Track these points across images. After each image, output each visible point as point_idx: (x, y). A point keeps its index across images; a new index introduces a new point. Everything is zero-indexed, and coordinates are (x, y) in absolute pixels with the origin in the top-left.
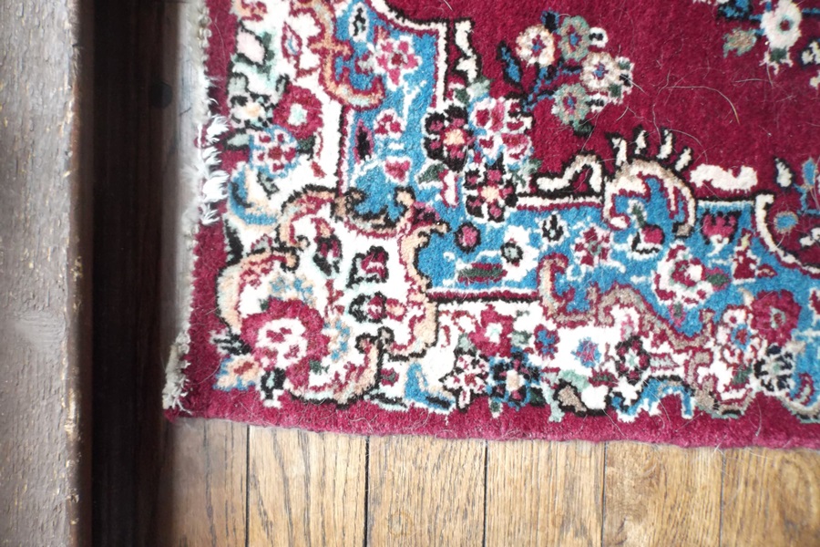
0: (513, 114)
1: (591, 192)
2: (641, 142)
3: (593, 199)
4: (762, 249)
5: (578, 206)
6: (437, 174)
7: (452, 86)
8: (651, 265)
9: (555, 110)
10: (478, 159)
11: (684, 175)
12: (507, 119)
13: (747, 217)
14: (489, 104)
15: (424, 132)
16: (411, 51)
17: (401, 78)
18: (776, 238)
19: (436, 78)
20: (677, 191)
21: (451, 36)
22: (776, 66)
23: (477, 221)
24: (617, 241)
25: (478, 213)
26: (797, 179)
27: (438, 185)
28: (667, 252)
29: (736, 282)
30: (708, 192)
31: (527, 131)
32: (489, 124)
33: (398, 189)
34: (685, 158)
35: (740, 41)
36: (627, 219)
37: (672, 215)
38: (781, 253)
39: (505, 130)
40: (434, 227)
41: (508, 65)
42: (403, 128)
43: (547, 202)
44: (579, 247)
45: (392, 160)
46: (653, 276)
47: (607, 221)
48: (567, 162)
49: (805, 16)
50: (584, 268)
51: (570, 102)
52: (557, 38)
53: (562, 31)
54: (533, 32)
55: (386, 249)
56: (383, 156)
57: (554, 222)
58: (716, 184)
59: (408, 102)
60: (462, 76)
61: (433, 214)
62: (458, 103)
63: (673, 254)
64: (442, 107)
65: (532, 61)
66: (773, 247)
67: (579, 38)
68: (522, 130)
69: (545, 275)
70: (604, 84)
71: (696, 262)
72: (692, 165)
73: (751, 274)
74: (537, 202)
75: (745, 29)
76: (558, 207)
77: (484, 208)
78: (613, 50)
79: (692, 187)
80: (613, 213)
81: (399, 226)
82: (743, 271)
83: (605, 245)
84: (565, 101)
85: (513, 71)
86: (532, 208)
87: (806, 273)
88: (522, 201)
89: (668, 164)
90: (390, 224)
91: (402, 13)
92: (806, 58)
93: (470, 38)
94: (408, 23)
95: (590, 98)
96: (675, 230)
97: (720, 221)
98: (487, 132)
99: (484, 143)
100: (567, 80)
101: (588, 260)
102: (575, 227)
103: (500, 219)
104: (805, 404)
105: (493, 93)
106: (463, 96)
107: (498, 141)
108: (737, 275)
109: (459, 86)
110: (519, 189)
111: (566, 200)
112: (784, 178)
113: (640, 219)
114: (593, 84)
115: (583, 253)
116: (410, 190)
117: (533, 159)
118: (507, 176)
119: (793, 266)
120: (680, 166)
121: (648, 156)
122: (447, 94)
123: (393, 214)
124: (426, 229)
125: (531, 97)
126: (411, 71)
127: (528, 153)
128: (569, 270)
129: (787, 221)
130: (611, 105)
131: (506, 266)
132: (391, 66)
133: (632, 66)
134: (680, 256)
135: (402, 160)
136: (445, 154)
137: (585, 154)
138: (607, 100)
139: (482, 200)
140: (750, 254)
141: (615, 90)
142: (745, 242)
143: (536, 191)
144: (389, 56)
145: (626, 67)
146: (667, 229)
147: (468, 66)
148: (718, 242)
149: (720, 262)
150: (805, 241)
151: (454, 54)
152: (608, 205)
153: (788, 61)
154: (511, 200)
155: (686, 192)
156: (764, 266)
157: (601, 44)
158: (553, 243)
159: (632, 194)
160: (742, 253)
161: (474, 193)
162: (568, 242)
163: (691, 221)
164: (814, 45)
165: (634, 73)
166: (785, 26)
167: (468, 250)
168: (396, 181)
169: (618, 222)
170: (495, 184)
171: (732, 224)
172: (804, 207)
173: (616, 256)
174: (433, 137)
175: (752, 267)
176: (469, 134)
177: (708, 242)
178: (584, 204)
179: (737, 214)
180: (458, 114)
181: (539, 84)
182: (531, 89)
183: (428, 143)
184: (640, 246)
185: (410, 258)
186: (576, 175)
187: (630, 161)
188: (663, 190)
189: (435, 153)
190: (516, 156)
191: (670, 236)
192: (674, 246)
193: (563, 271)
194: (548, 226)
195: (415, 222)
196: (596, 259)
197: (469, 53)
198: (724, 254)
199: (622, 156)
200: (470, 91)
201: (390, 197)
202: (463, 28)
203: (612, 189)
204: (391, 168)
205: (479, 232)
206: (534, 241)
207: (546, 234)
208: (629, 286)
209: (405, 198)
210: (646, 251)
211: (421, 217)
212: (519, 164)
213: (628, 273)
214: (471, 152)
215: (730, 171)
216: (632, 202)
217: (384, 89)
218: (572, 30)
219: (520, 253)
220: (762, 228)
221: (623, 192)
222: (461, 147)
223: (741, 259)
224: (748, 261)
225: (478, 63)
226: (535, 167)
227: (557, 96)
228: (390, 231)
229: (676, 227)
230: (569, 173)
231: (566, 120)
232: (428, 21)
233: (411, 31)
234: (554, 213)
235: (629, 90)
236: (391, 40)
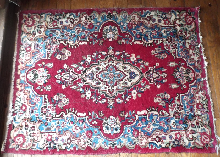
0: (53, 107)
1: (63, 117)
2: (70, 110)
3: (64, 118)
4: (87, 124)
5: (61, 119)
6: (42, 115)
7: (45, 103)
8: (72, 127)
9: (58, 106)
10: (48, 113)
11: (76, 114)
12: (52, 107)
13: (85, 120)
14: (50, 105)
15: (41, 110)
16: (39, 99)
17: (38, 102)
18: (89, 123)
19: (43, 102)
20: (75, 116)
21: (45, 97)
22: (88, 99)
23: (47, 121)
24: (67, 124)
25: (48, 120)
26: (92, 114)
27: (42, 117)
28: (74, 125)
29: (84, 129)
30: (79, 116)
31: (55, 109)
32: (50, 108)
33: (37, 118)
34: (76, 112)
35: (83, 96)
36: (68, 120)
37: (75, 120)
38: (90, 125)
39: (52, 109)
40: (41, 123)
41: (52, 100)
42: (38, 109)
43: (57, 119)
44: (62, 125)
45: (36, 114)
46: (72, 129)
47: (66, 121)
48: (60, 113)
49: (92, 92)
50: (62, 128)
51: (61, 105)
52: (59, 96)
53: (60, 96)
54: (56, 96)
55: (35, 126)
56: (35, 113)
57: (58, 121)
58: (80, 115)
59: (39, 106)
60: (46, 102)
61: (41, 121)
62: (45, 106)
63: (75, 125)
64: (43, 106)
65: (55, 100)
66: (89, 124)
67: (62, 96)
68: (54, 109)
69: (57, 129)
70: (65, 102)
71: (78, 126)
72: (77, 113)
73: (86, 128)
74: (56, 119)
75: (84, 94)
76: (59, 119)
77: (49, 120)
78: (66, 98)
79: (77, 116)
80: (66, 120)
81: (37, 123)
82: (85, 127)
83: (65, 124)
84: (60, 105)
85: (53, 101)
86: (55, 120)
87: (93, 127)
88: (54, 119)
89: (74, 113)
90: (35, 122)
91: (38, 94)
92: (92, 98)
93: (47, 97)
94: (39, 95)
95: (63, 104)
96: (75, 122)
97: (81, 120)
98: (49, 109)
99: (49, 111)
100: (60, 102)
101: (63, 127)
102: (61, 122)
103: (51, 121)
104: (94, 147)
105: (50, 104)
106: (46, 104)
107: (51, 110)
108: (84, 128)
109: (46, 103)
110: (53, 117)
111: (60, 118)
112: (90, 114)
113: (70, 120)
114: (64, 102)
115: (62, 126)
116: (38, 118)
117: (55, 113)
118: (52, 115)
119: (92, 126)
120: (75, 113)
121: (71, 112)
122: (44, 104)
123: (36, 121)
124: (40, 123)
125: (55, 104)
126: (39, 101)
127: (55, 112)
128: (60, 128)
129: (90, 120)
130: (66, 105)
131: (51, 128)
132: (37, 101)
133: (69, 100)
134: (76, 126)
135: (37, 113)
136: (43, 112)
137: (63, 112)
138: (66, 104)
139: (48, 119)
140: (85, 125)
141: (67, 103)
142: (85, 123)
143: (56, 117)
144: (37, 100)
145: (68, 100)
146: (74, 122)
147: (47, 100)
148: (81, 123)
149: (81, 126)
150: (93, 123)
151: (45, 99)
152: (66, 119)
153: (90, 98)
154: (52, 118)
155: (76, 116)
156: (87, 127)
157: (65, 97)
158: (58, 124)
159: (69, 117)
160: (84, 125)
161: (47, 118)
162: (60, 124)
163: (77, 121)
164: (93, 96)
165: (69, 101)
166: (89, 94)
167: (46, 126)
168: (37, 117)
169: (67, 121)
170: (50, 116)
171: (83, 121)
172: (93, 118)
173: (67, 126)
174: (42, 110)
175: (86, 127)
176: (47, 110)
177: (80, 124)
178: (62, 119)
179: (83, 119)
180: (45, 107)
181: (56, 103)
182: (55, 103)
183: (41, 111)
184: (70, 124)
185: (38, 127)
186: (61, 115)
187: (69, 112)
188: (73, 116)
189: (42, 112)
190: (53, 112)
191: (74, 123)
192: (75, 124)
193: (59, 128)
194: (57, 122)
195: (39, 122)
196: (64, 126)
197: (47, 99)
198: (82, 125)
199: (68, 112)
200: (47, 104)
201: (36, 119)
202: (46, 96)
203: (66, 116)
204: (36, 115)
205: (48, 123)
206: (55, 124)
207: (57, 123)
208: (68, 130)
209: (38, 119)
210: (71, 125)
211: (40, 121)
212: (54, 113)
213: (69, 128)
214: (47, 112)
215: (82, 113)
216: (69, 118)
217: (36, 104)
218: (61, 95)
219: (53, 126)
220: (87, 121)
221: (68, 117)
222: (45, 111)
223: (84, 126)
224: (85, 126)
225: (48, 100)
226: (56, 114)
227: (59, 104)
228: (35, 123)
229: (75, 121)
230: (60, 114)
231: (60, 107)
232: (42, 95)
233: (39, 96)
234: (58, 120)
235: (69, 103)
236: (37, 98)
